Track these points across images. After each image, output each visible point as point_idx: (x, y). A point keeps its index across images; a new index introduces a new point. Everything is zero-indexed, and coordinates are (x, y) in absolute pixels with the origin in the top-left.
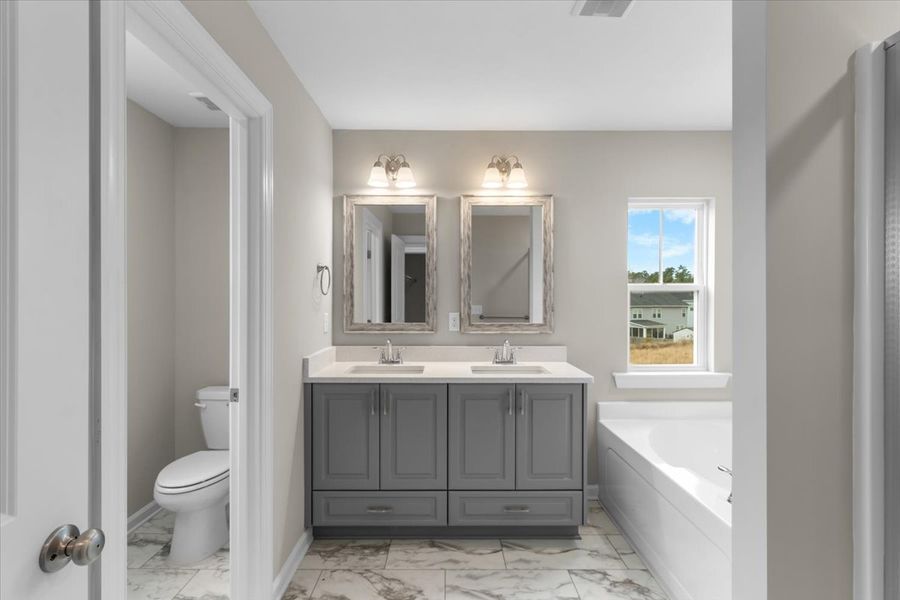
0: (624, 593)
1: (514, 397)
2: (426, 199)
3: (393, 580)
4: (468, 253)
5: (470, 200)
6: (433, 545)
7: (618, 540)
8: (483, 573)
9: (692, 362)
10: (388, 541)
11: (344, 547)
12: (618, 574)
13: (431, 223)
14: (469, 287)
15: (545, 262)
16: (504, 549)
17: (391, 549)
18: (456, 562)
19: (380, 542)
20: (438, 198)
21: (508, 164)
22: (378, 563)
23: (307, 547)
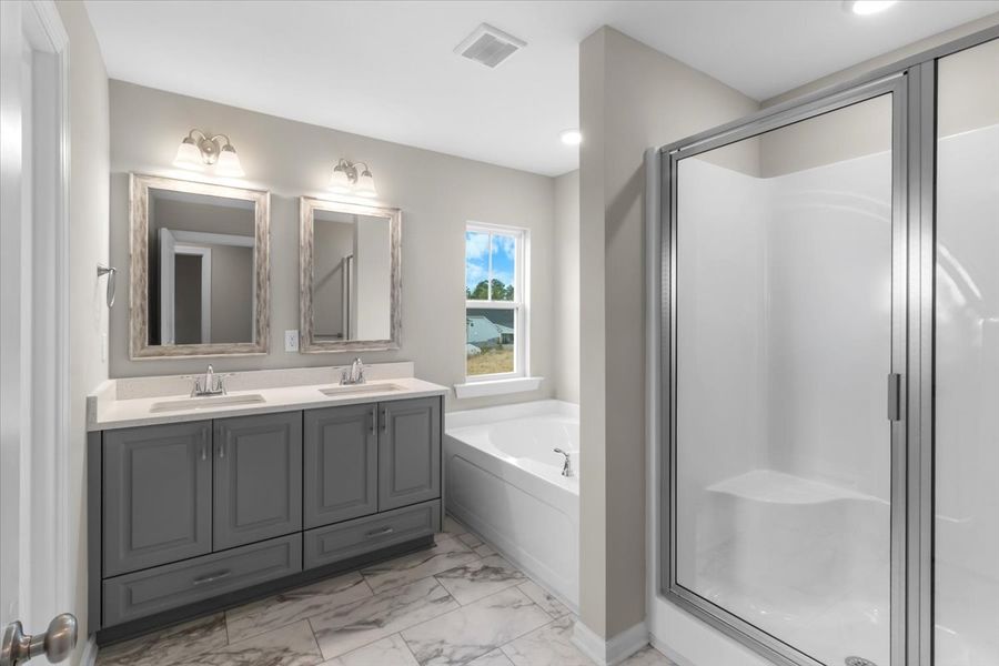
0: (484, 578)
1: (376, 416)
2: (257, 195)
3: (245, 651)
4: (310, 262)
5: (313, 202)
6: (283, 599)
7: (468, 538)
8: (350, 607)
9: (512, 370)
10: (221, 614)
11: (155, 642)
12: (476, 565)
13: (262, 224)
14: (311, 301)
15: (393, 276)
16: (366, 577)
17: (228, 621)
18: (317, 607)
19: (211, 619)
20: (272, 196)
21: (354, 170)
22: (216, 641)
23: (93, 660)
